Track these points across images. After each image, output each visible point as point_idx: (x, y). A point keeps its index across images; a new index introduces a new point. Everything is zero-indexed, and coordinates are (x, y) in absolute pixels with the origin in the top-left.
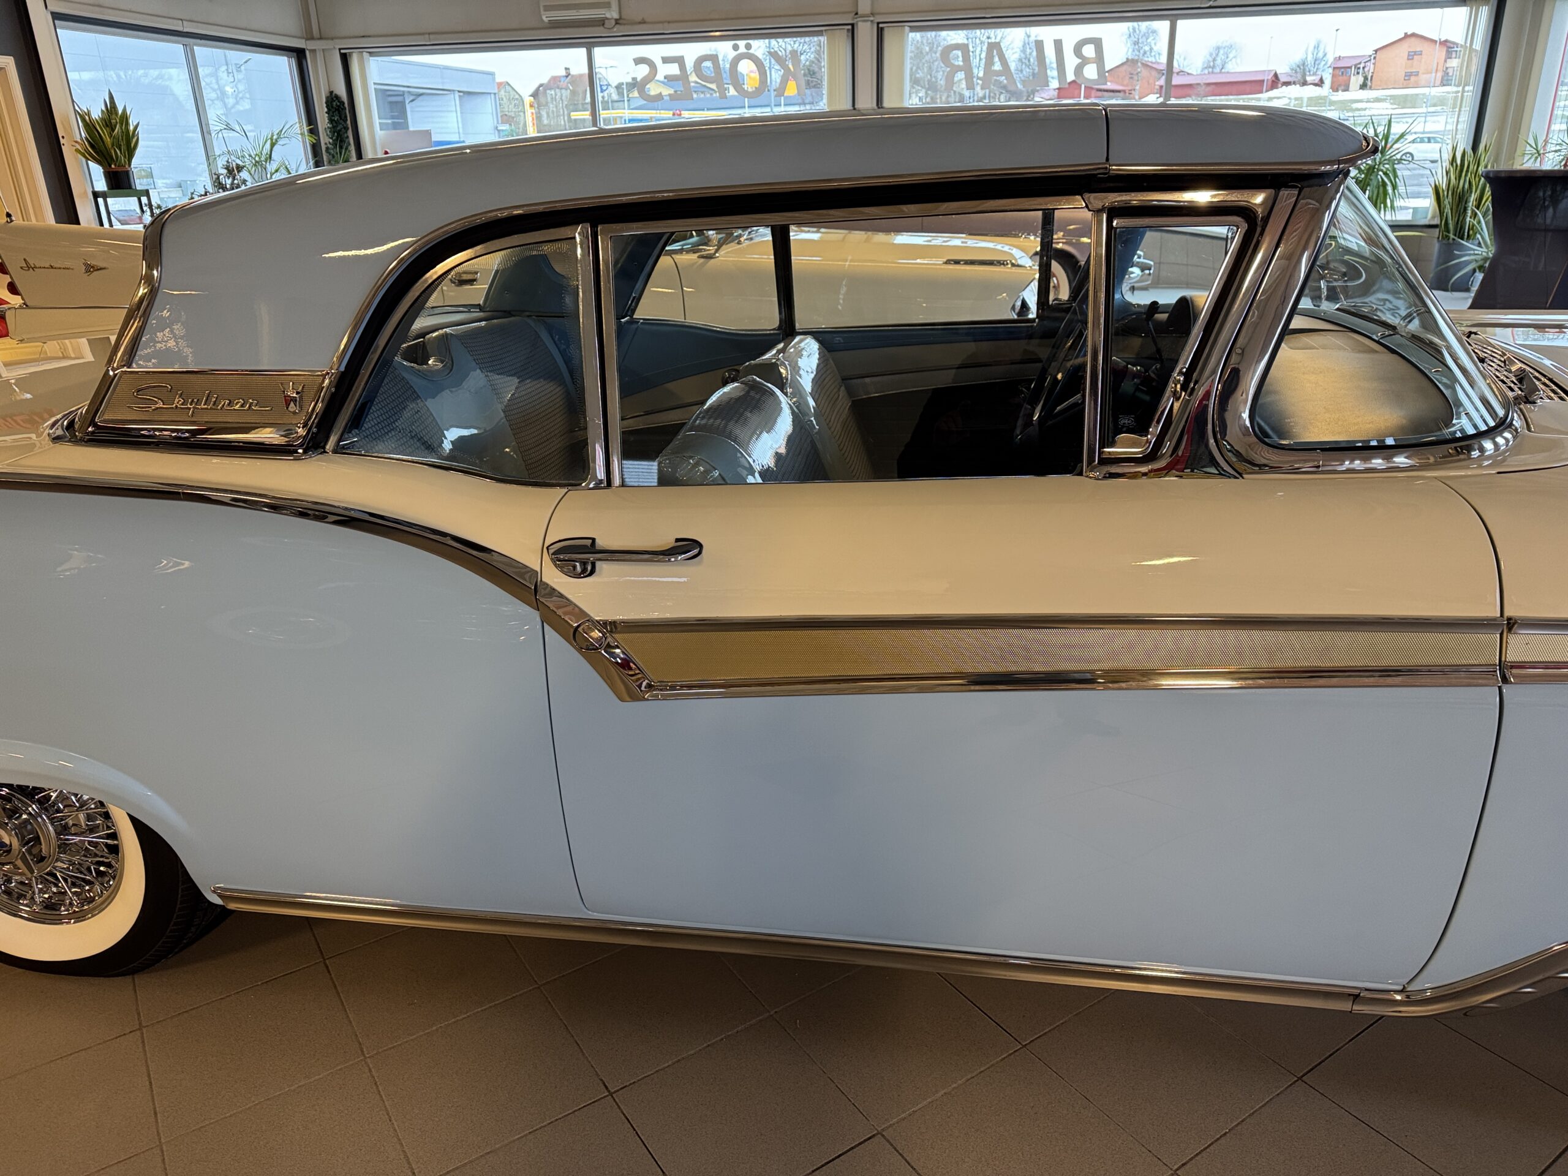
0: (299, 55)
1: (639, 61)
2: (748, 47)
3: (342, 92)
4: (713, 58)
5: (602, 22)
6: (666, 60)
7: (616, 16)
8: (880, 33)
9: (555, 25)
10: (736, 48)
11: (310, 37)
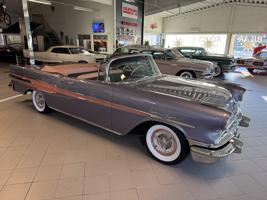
0: (161, 34)
1: (200, 37)
2: (214, 36)
3: (164, 38)
4: (209, 37)
5: (196, 32)
6: (203, 37)
7: (198, 32)
8: (231, 35)
9: (190, 32)
10: (212, 36)
11: (162, 33)
